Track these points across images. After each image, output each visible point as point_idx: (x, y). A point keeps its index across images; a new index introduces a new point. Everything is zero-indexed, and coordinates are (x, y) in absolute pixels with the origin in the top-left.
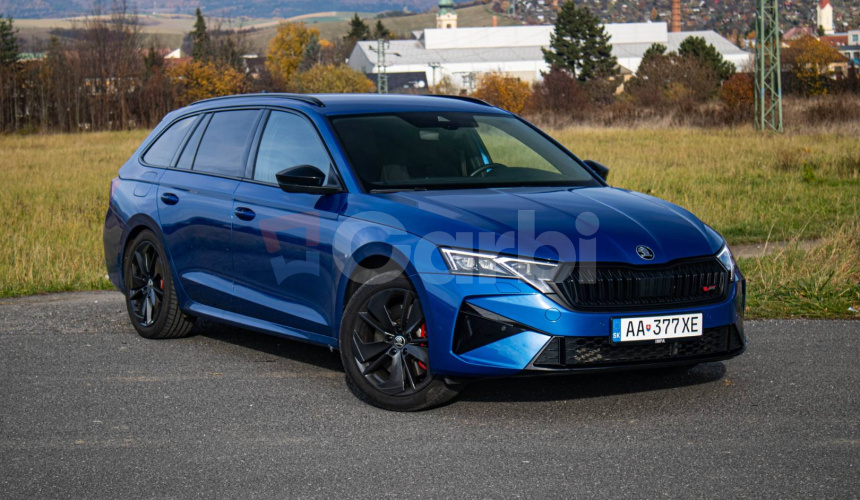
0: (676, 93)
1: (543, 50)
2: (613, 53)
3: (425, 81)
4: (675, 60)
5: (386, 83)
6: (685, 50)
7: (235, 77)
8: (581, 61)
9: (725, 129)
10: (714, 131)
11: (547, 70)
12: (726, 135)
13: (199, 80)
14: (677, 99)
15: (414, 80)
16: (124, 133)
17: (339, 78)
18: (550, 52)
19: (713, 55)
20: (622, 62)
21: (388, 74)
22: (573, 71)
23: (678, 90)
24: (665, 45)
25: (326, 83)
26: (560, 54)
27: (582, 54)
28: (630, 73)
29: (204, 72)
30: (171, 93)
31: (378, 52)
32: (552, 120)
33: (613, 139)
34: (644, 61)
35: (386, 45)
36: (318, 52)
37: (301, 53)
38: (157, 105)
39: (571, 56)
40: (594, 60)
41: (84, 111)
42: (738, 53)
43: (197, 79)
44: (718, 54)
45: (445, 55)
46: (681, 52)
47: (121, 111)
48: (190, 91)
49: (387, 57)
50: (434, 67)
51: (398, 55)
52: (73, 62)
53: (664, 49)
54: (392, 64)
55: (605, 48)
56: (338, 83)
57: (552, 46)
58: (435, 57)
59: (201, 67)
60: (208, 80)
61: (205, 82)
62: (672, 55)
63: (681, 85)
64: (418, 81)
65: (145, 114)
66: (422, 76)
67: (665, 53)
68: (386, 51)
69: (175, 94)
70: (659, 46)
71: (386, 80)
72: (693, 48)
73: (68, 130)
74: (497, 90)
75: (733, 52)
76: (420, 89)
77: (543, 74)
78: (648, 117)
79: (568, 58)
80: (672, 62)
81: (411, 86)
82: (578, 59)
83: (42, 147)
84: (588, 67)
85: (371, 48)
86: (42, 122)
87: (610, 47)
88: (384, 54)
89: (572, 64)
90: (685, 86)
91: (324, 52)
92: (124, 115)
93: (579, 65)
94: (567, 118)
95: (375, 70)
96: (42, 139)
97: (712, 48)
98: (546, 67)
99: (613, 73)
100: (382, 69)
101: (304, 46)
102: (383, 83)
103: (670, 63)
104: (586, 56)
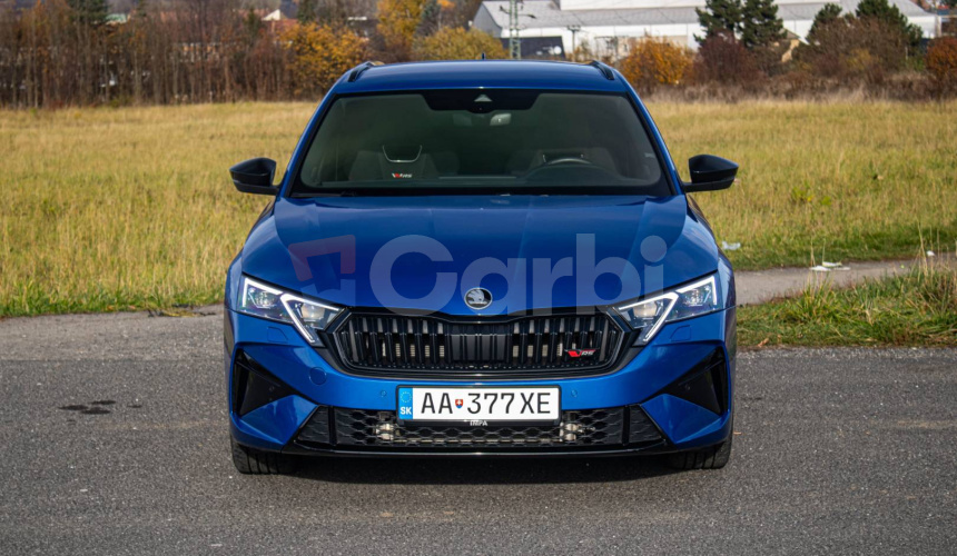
0: (860, 61)
1: (698, 11)
2: (778, 15)
3: (562, 46)
4: (850, 22)
5: (519, 49)
6: (864, 11)
7: (353, 42)
8: (742, 25)
9: (933, 103)
10: (918, 105)
11: (703, 35)
12: (935, 111)
13: (314, 45)
14: (862, 68)
15: (548, 46)
16: (228, 106)
17: (470, 43)
18: (706, 14)
19: (897, 17)
20: (788, 25)
21: (521, 39)
22: (733, 36)
23: (863, 57)
24: (840, 6)
25: (455, 49)
26: (717, 16)
27: (743, 16)
28: (797, 38)
29: (319, 36)
30: (280, 61)
31: (510, 13)
32: (720, 91)
33: (803, 115)
34: (815, 24)
35: (519, 5)
36: (437, 14)
37: (418, 14)
38: (265, 73)
39: (731, 19)
40: (757, 22)
41: (182, 80)
42: (922, 15)
43: (310, 44)
44: (903, 16)
45: (583, 17)
46: (858, 14)
47: (224, 80)
48: (303, 58)
49: (519, 18)
50: (573, 31)
51: (533, 17)
52: (169, 24)
53: (839, 10)
54: (526, 27)
55: (770, 9)
56: (469, 49)
57: (708, 6)
58: (572, 20)
59: (316, 30)
60: (323, 44)
61: (319, 48)
62: (849, 17)
63: (867, 52)
64: (554, 46)
65: (251, 84)
66: (558, 41)
67: (841, 15)
68: (519, 13)
69: (285, 60)
70: (833, 6)
71: (518, 45)
72: (872, 9)
73: (165, 102)
74: (652, 57)
75: (917, 14)
76: (555, 55)
77: (697, 39)
78: (835, 89)
79: (727, 20)
80: (849, 25)
81: (546, 52)
82: (738, 22)
83: (139, 121)
84: (750, 31)
85: (501, 9)
86: (136, 93)
87: (776, 8)
88: (516, 16)
89: (731, 27)
90: (871, 53)
91: (444, 13)
92: (228, 85)
93: (740, 28)
94: (736, 90)
95: (506, 34)
96: (137, 113)
97: (895, 10)
98: (701, 32)
99: (777, 38)
100: (514, 33)
101: (421, 7)
102: (516, 49)
103: (846, 27)
104: (748, 19)
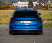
11: (28, 6)
21: (16, 6)
34: (36, 5)
45: (20, 4)
63: (40, 7)
72: (40, 4)
75: (43, 4)
87: (33, 4)
91: (10, 4)
